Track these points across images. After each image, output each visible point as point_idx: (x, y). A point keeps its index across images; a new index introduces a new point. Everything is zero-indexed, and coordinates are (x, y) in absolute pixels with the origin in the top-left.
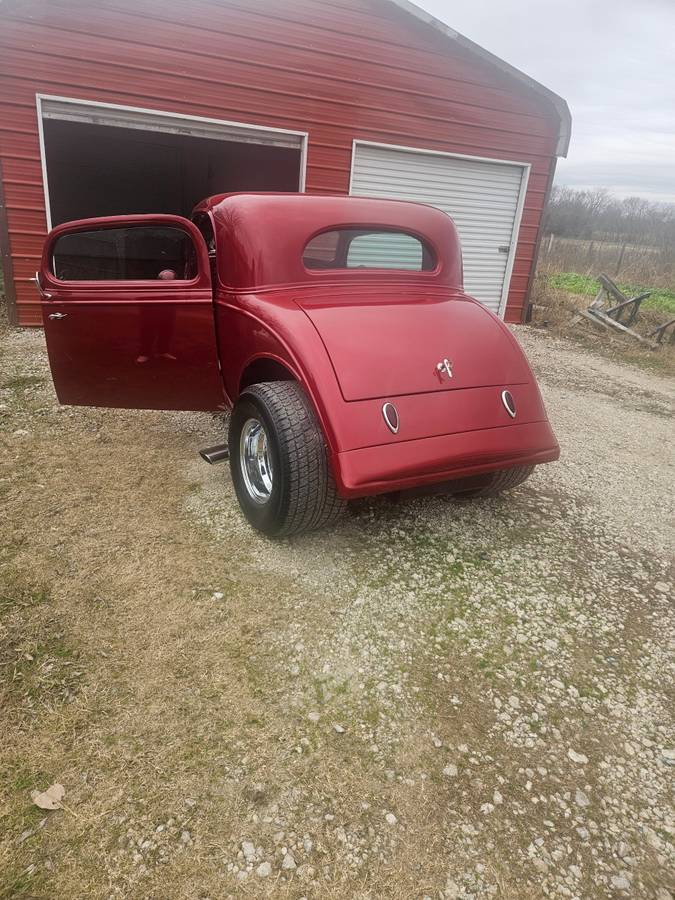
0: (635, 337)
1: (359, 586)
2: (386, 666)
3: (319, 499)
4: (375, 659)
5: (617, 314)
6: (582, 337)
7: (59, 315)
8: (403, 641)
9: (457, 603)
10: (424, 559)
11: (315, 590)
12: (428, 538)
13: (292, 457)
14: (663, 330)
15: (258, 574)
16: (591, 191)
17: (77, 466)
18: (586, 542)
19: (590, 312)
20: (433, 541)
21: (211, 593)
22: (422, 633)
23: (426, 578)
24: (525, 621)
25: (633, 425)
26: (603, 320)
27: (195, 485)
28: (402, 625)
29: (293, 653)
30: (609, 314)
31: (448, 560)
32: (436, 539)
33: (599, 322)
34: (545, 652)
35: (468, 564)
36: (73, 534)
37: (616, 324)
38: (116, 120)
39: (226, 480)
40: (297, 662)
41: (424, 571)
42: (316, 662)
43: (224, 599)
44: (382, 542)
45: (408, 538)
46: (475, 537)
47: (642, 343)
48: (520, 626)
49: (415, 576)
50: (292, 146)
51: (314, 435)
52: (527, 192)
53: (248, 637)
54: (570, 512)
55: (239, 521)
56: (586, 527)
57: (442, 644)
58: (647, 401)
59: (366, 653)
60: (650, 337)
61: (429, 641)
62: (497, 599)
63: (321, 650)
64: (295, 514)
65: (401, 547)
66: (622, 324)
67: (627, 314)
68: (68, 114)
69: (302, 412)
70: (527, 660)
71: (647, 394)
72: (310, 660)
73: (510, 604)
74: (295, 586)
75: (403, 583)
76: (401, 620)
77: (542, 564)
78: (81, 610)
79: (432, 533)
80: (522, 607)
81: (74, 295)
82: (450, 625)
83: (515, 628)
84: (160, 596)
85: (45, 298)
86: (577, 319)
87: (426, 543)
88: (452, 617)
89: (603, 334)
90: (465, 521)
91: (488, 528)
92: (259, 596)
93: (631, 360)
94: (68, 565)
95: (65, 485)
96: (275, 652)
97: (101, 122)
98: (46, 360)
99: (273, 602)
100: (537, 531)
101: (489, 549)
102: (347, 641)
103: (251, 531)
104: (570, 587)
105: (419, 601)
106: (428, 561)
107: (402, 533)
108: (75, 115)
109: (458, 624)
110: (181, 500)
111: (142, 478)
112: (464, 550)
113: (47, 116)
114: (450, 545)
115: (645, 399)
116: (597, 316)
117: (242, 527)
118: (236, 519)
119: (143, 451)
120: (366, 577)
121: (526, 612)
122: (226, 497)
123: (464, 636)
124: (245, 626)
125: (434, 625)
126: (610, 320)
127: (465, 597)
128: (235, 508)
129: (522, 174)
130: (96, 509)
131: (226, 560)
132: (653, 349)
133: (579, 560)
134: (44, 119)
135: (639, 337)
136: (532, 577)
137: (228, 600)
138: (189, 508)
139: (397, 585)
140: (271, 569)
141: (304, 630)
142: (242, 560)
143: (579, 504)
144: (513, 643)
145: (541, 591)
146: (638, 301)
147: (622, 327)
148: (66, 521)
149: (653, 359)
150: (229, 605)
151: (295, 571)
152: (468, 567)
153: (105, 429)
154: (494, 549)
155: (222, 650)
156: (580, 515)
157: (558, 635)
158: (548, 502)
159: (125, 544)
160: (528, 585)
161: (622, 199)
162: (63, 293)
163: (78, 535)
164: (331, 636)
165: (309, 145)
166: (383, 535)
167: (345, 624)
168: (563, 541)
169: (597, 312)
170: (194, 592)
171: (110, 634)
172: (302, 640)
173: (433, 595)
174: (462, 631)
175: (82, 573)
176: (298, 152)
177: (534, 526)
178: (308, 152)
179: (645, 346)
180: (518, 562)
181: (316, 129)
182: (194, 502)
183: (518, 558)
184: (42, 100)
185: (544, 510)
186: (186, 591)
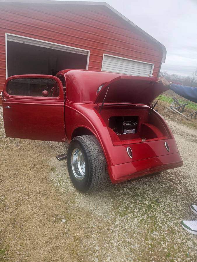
0: (184, 116)
1: (116, 215)
2: (132, 258)
3: (102, 181)
4: (127, 254)
5: (178, 109)
6: (168, 115)
7: (8, 107)
8: (136, 244)
9: (153, 224)
10: (138, 202)
11: (100, 217)
12: (137, 192)
13: (94, 166)
14: (192, 115)
15: (78, 210)
16: (162, 72)
17: (11, 160)
18: (190, 194)
19: (171, 108)
20: (139, 194)
21: (61, 219)
22: (143, 240)
23: (140, 211)
24: (179, 232)
25: (192, 147)
26: (174, 111)
27: (53, 168)
28: (135, 235)
29: (95, 251)
30: (176, 109)
31: (146, 203)
32: (140, 193)
33: (173, 111)
34: (189, 248)
35: (153, 205)
36: (8, 191)
37: (178, 112)
38: (31, 43)
39: (64, 166)
40: (97, 256)
41: (139, 208)
42: (104, 256)
43: (66, 223)
44: (121, 194)
45: (131, 193)
46: (153, 192)
47: (187, 118)
48: (177, 235)
49: (136, 210)
50: (85, 54)
51: (101, 158)
52: (153, 72)
53: (76, 243)
54: (182, 181)
55: (70, 184)
56: (188, 188)
57: (151, 245)
58: (193, 138)
59: (123, 251)
60: (189, 116)
61: (146, 244)
62: (167, 221)
63: (106, 249)
64: (93, 186)
65: (128, 196)
66: (180, 112)
67: (181, 109)
68: (15, 40)
69: (97, 149)
70: (184, 252)
71: (193, 136)
72: (102, 255)
73: (172, 224)
74: (92, 215)
75: (132, 214)
76: (134, 232)
77: (178, 204)
78: (10, 228)
79: (138, 190)
80: (176, 225)
81: (14, 100)
82: (152, 235)
83: (175, 236)
84: (41, 221)
85: (4, 101)
86: (167, 110)
87: (136, 195)
88: (152, 231)
89: (175, 115)
90: (149, 185)
91: (156, 188)
92: (79, 221)
93: (185, 124)
94: (5, 206)
95: (6, 168)
96: (87, 251)
97: (26, 43)
98: (3, 117)
99: (85, 223)
100: (173, 189)
101: (159, 197)
102: (115, 244)
103: (74, 189)
104: (190, 215)
105: (139, 223)
106: (139, 203)
107: (128, 190)
108: (18, 40)
109: (155, 234)
110: (49, 175)
111: (35, 165)
112: (150, 198)
113: (8, 40)
114: (145, 196)
115: (192, 137)
116: (173, 109)
117: (71, 188)
118: (69, 184)
119: (35, 154)
120: (118, 211)
121: (178, 227)
122: (65, 173)
123: (158, 240)
124: (75, 237)
125: (147, 235)
126: (177, 111)
127: (155, 221)
128: (68, 178)
129: (152, 67)
130: (17, 179)
131: (66, 203)
132: (190, 120)
133: (190, 202)
134: (7, 41)
135: (185, 116)
136: (176, 210)
137: (68, 223)
138: (52, 178)
139: (130, 215)
140: (83, 207)
141: (98, 238)
142: (72, 202)
143: (184, 178)
144: (177, 243)
145: (181, 217)
146: (184, 106)
147: (180, 113)
148: (6, 185)
149: (191, 124)
150: (68, 226)
151: (92, 208)
152: (154, 206)
153: (21, 145)
154: (161, 197)
155: (66, 250)
156: (185, 182)
157: (191, 238)
158: (174, 177)
159: (28, 195)
160: (175, 214)
161: (171, 74)
162: (10, 99)
163: (10, 191)
164: (108, 242)
165: (90, 54)
166: (121, 191)
167: (113, 235)
168: (183, 194)
169: (172, 108)
170: (54, 219)
171: (21, 241)
172: (98, 244)
173: (143, 219)
174: (157, 238)
175: (11, 210)
176: (87, 56)
177: (172, 187)
178: (90, 56)
179: (187, 119)
180: (170, 203)
181: (92, 50)
182: (53, 176)
183: (170, 201)
184: (7, 35)
185: (174, 181)
186: (51, 218)
